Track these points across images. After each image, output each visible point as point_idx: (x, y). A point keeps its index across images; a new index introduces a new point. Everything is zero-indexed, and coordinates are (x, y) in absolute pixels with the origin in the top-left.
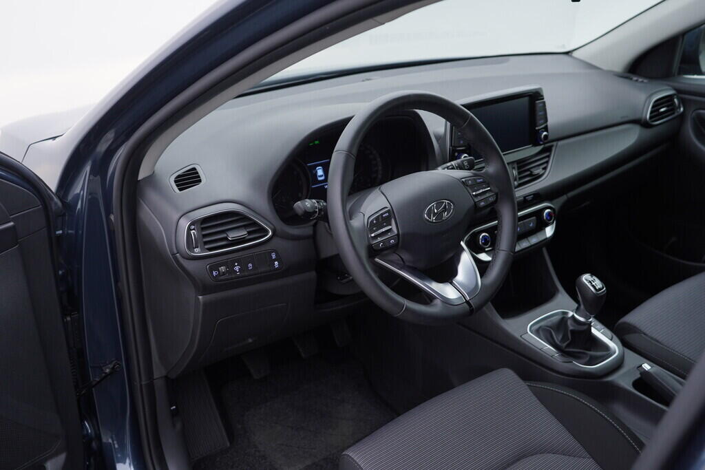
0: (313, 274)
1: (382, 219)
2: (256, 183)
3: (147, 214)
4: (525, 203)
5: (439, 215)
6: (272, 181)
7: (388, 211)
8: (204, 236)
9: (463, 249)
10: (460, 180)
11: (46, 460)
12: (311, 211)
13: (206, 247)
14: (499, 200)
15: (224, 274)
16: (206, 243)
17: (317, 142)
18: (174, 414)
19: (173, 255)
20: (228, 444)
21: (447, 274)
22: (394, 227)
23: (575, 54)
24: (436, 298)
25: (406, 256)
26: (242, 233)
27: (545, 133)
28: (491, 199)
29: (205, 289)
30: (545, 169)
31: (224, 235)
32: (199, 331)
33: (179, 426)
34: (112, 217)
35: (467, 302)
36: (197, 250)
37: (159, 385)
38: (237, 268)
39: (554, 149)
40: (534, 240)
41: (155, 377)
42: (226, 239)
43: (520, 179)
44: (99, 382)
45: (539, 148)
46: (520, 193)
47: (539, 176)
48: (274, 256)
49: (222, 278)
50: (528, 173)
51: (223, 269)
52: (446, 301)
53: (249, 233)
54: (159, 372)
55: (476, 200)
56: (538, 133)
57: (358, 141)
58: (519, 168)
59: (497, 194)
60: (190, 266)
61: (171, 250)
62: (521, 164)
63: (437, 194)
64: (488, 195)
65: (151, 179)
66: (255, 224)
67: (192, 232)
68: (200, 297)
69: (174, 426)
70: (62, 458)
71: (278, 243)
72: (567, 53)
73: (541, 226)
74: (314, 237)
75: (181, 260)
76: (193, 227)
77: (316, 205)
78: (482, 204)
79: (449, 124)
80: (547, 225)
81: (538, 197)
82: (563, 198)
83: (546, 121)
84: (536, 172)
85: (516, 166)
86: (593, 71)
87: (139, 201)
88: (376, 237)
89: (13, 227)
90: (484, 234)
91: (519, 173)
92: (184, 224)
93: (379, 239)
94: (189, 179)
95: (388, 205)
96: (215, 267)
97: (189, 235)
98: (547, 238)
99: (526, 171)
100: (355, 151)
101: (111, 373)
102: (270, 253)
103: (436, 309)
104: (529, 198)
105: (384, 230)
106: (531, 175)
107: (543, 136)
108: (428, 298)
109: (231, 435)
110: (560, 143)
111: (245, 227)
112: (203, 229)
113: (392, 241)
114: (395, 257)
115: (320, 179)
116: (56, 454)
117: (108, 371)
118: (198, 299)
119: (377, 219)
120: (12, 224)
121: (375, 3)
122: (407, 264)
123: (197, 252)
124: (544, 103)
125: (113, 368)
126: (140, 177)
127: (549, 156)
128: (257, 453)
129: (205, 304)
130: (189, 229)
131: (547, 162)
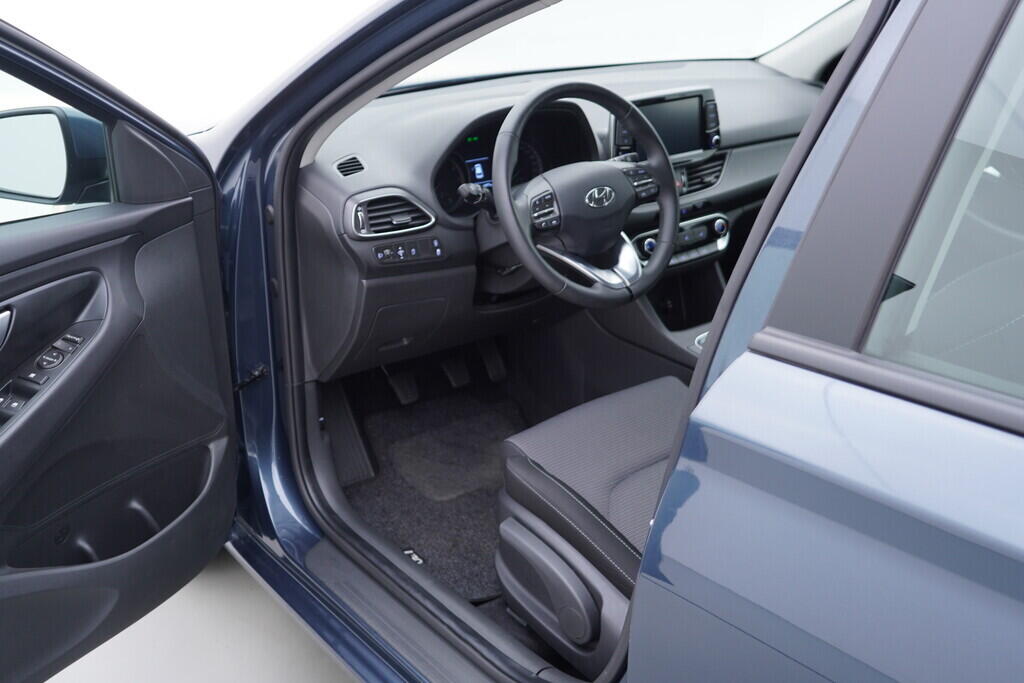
0: (472, 269)
1: (544, 202)
2: (419, 171)
3: (310, 201)
4: (694, 212)
5: (599, 201)
6: (436, 167)
7: (551, 194)
8: (371, 218)
9: (624, 241)
10: (621, 170)
11: (211, 441)
12: (475, 193)
13: (373, 229)
14: (661, 193)
15: (388, 257)
16: (372, 225)
17: (475, 139)
18: (323, 427)
19: (340, 235)
20: (373, 474)
21: (609, 262)
22: (555, 208)
23: (761, 60)
24: (596, 281)
25: (567, 241)
26: (406, 219)
27: (716, 137)
28: (653, 191)
29: (370, 272)
30: (717, 177)
31: (389, 219)
32: (359, 321)
33: (327, 438)
34: (270, 208)
35: (627, 288)
36: (363, 231)
37: (310, 389)
38: (401, 252)
39: (728, 156)
40: (704, 251)
41: (307, 380)
42: (390, 223)
43: (690, 186)
44: (249, 383)
45: (710, 153)
46: (688, 201)
47: (709, 185)
48: (436, 243)
49: (387, 260)
50: (699, 180)
51: (387, 252)
52: (607, 285)
53: (413, 219)
54: (310, 375)
55: (637, 190)
56: (709, 137)
57: (522, 124)
58: (689, 174)
59: (659, 187)
60: (356, 246)
61: (338, 231)
62: (692, 169)
63: (598, 181)
64: (649, 186)
65: (312, 167)
66: (418, 210)
67: (359, 214)
68: (364, 281)
69: (323, 439)
70: (224, 442)
71: (438, 230)
72: (753, 59)
73: (713, 236)
74: (474, 229)
75: (348, 240)
76: (359, 209)
77: (480, 189)
78: (644, 194)
79: (613, 117)
80: (719, 237)
81: (709, 206)
82: (739, 212)
83: (718, 124)
84: (707, 179)
85: (684, 171)
86: (779, 78)
87: (301, 190)
88: (539, 217)
89: (191, 203)
90: (649, 240)
91: (689, 180)
92: (352, 207)
93: (542, 219)
94: (351, 166)
95: (550, 188)
96: (379, 250)
97: (356, 217)
98: (718, 251)
99: (696, 175)
100: (519, 133)
101: (259, 376)
102: (432, 240)
103: (596, 291)
104: (699, 206)
105: (546, 211)
106: (701, 183)
107: (713, 141)
108: (588, 282)
109: (376, 467)
110: (735, 151)
111: (409, 212)
112: (370, 212)
113: (554, 222)
114: (557, 243)
115: (479, 177)
116: (219, 437)
117: (257, 373)
118: (362, 284)
119: (540, 200)
120: (190, 198)
121: (504, 3)
122: (569, 250)
123: (364, 234)
124: (715, 105)
125: (262, 371)
126: (302, 165)
127: (722, 165)
128: (405, 485)
129: (369, 289)
130: (357, 211)
131: (720, 171)
